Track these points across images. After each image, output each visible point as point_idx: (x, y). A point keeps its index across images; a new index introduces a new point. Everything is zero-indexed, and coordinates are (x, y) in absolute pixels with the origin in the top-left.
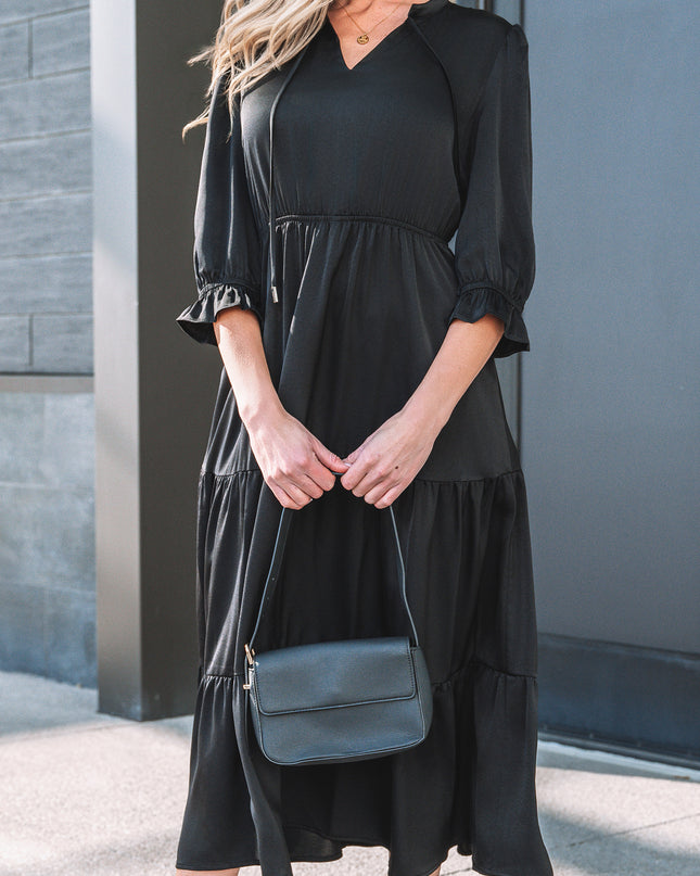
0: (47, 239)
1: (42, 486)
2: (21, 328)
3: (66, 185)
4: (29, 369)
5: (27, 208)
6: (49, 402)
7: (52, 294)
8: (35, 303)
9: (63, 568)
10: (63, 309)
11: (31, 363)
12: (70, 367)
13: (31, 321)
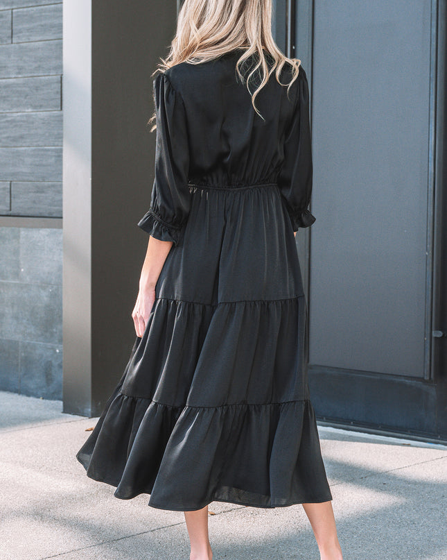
0: (22, 137)
1: (17, 282)
2: (4, 189)
3: (35, 107)
4: (10, 213)
5: (9, 119)
6: (23, 232)
7: (24, 170)
8: (14, 174)
9: (32, 330)
10: (31, 178)
11: (10, 210)
12: (36, 212)
13: (11, 184)
